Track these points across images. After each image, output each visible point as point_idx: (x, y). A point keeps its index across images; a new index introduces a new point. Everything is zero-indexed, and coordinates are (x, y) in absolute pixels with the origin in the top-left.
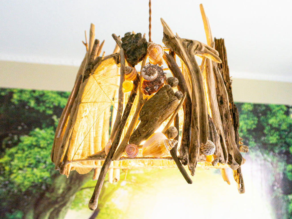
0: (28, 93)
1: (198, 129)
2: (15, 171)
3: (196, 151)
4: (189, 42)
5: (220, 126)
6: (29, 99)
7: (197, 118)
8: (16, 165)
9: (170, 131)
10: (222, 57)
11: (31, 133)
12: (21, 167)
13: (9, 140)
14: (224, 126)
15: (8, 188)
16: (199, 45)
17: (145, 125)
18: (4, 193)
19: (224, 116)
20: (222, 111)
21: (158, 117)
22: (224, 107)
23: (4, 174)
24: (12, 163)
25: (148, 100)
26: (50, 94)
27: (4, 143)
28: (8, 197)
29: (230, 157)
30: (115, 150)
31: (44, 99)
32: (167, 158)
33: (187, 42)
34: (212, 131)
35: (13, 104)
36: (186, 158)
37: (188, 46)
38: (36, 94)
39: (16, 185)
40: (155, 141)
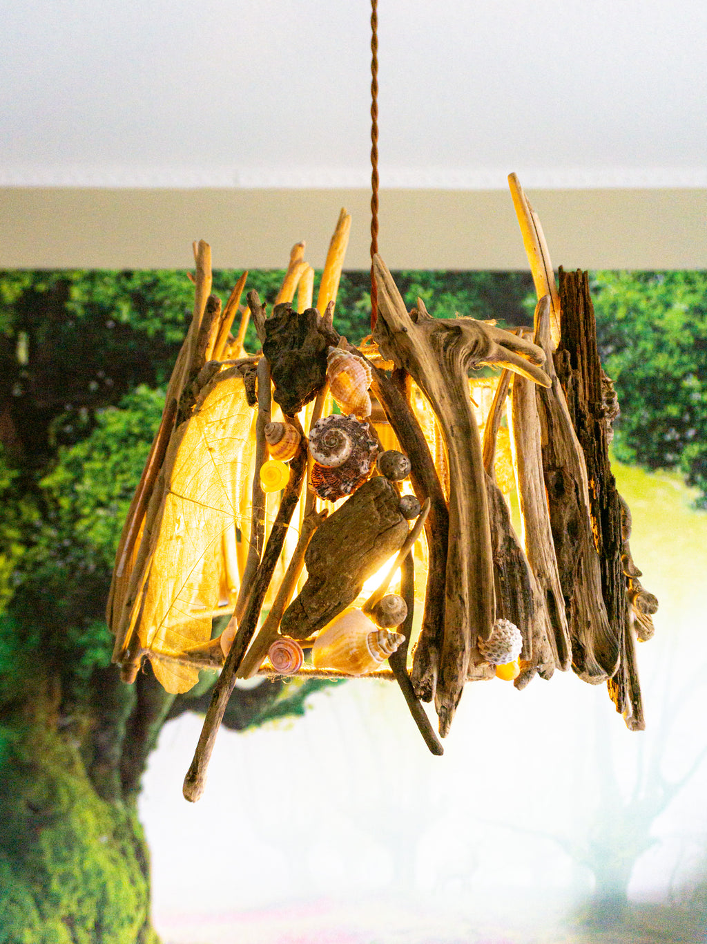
0: (111, 281)
1: (463, 602)
2: (86, 511)
3: (458, 662)
4: (452, 332)
5: (550, 565)
6: (115, 298)
7: (461, 571)
8: (87, 494)
9: (384, 610)
10: (580, 332)
11: (126, 399)
12: (103, 498)
13: (66, 423)
14: (566, 558)
15: (70, 559)
16: (481, 342)
17: (317, 590)
18: (62, 573)
19: (566, 528)
20: (561, 517)
21: (350, 573)
22: (566, 505)
23: (59, 518)
24: (79, 488)
25: (328, 516)
26: (174, 280)
27: (52, 430)
28: (73, 583)
29: (579, 653)
30: (245, 649)
31: (159, 296)
32: (379, 675)
33: (444, 335)
34: (519, 588)
35: (73, 316)
36: (428, 684)
37: (447, 344)
38: (135, 284)
39: (91, 552)
40: (343, 635)
